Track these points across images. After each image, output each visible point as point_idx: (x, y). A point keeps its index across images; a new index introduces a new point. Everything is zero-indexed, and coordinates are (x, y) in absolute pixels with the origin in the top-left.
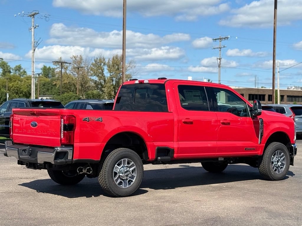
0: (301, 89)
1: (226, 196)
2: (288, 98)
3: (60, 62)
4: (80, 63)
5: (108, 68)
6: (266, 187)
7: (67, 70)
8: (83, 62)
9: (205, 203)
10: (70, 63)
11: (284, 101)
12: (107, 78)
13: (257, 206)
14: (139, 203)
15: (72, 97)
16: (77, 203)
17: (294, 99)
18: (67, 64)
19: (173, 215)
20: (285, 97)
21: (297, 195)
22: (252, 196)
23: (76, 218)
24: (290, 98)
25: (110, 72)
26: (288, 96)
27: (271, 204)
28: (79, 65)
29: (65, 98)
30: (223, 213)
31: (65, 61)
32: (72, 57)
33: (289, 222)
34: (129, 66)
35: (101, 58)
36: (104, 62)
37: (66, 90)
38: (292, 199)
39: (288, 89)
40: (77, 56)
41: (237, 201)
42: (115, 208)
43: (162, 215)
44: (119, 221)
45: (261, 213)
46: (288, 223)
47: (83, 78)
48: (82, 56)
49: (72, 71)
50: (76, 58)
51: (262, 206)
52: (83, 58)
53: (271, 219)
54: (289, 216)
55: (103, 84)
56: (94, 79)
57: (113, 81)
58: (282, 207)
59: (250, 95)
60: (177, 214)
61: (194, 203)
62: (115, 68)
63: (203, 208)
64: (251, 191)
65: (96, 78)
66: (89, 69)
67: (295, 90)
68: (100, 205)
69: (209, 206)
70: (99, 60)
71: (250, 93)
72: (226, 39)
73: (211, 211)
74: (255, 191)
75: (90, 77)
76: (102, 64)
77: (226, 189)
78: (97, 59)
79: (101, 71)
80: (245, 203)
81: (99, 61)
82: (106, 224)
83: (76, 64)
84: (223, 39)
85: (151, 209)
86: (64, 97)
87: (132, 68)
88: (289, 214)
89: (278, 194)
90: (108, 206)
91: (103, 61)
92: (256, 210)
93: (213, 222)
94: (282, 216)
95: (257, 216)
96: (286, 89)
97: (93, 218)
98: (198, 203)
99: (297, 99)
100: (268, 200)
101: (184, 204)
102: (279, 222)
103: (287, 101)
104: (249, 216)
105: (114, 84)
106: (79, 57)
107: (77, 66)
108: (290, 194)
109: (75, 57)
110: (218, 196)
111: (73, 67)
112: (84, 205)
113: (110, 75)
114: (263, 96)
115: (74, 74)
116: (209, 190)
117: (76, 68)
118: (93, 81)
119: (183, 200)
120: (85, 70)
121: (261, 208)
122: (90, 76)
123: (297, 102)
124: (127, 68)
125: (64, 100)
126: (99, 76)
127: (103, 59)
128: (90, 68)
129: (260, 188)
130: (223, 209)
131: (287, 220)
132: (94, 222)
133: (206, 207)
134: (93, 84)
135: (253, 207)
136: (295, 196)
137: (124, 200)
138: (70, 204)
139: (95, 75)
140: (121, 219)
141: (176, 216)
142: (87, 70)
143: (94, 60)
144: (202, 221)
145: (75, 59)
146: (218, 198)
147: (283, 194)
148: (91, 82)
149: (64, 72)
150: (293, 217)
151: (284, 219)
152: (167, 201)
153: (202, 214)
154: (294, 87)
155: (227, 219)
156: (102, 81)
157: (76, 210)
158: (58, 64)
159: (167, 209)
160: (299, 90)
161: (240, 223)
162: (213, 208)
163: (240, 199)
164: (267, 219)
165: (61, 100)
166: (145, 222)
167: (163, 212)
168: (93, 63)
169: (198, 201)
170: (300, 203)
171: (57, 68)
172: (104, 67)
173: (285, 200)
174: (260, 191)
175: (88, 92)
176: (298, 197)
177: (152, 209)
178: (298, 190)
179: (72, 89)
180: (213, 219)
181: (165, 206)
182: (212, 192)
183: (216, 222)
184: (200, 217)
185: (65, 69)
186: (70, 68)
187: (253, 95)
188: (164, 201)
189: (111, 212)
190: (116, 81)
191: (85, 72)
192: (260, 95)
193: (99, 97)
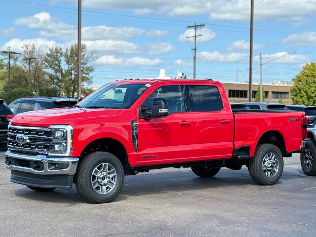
0: (288, 84)
1: (179, 203)
2: (273, 94)
3: (8, 52)
4: (33, 53)
5: (66, 58)
6: (225, 193)
7: (16, 61)
8: (36, 52)
9: (154, 212)
10: (20, 54)
11: (268, 98)
12: (65, 71)
13: (209, 213)
14: (82, 212)
15: (22, 93)
16: (13, 213)
17: (279, 95)
18: (16, 54)
19: (117, 224)
20: (270, 94)
21: (255, 202)
22: (207, 203)
23: (10, 229)
24: (276, 95)
25: (68, 64)
26: (273, 92)
27: (225, 211)
28: (31, 56)
29: (14, 95)
30: (171, 222)
31: (14, 51)
32: (23, 46)
33: (239, 229)
34: (90, 57)
35: (57, 48)
36: (61, 52)
37: (17, 85)
38: (249, 205)
39: (273, 84)
40: (29, 45)
41: (189, 209)
42: (55, 218)
43: (105, 224)
44: (56, 231)
45: (212, 220)
46: (237, 229)
47: (36, 71)
48: (35, 45)
49: (23, 63)
50: (28, 47)
51: (214, 213)
52: (36, 47)
53: (220, 226)
54: (240, 222)
55: (60, 78)
56: (49, 72)
57: (71, 74)
58: (236, 214)
59: (230, 91)
60: (122, 223)
61: (143, 211)
62: (74, 59)
63: (152, 216)
64: (207, 198)
65: (51, 71)
66: (43, 60)
67: (281, 85)
68: (39, 215)
69: (159, 214)
70: (55, 49)
71: (230, 89)
72: (202, 26)
73: (159, 219)
74: (212, 198)
75: (44, 70)
76: (59, 54)
77: (181, 197)
78: (53, 48)
79: (58, 63)
80: (198, 210)
81: (55, 51)
82: (42, 234)
83: (28, 55)
84: (199, 27)
85: (94, 218)
86: (12, 93)
87: (94, 59)
88: (241, 220)
89: (235, 201)
90: (47, 216)
91: (59, 51)
92: (207, 217)
93: (158, 230)
94: (232, 223)
95: (207, 224)
96: (271, 84)
97: (29, 229)
98: (147, 211)
99: (283, 95)
100: (224, 207)
101: (132, 212)
102: (228, 229)
103: (272, 98)
104: (199, 224)
105: (73, 79)
106: (31, 47)
107: (29, 56)
108: (249, 200)
109: (26, 46)
110: (171, 204)
111: (24, 58)
112: (21, 215)
113: (68, 68)
114: (245, 93)
115: (25, 66)
116: (162, 198)
117: (28, 59)
118: (47, 75)
119: (131, 208)
120: (38, 61)
121: (214, 215)
122: (44, 68)
123: (283, 99)
124: (88, 59)
125: (13, 97)
126: (55, 68)
127: (60, 48)
128: (45, 59)
129: (218, 195)
130: (172, 217)
131: (237, 227)
132: (29, 233)
133: (155, 215)
134: (48, 78)
135: (205, 215)
136: (252, 203)
137: (67, 209)
138: (5, 214)
139: (50, 68)
140: (59, 229)
141: (120, 225)
142: (40, 61)
143: (49, 49)
144: (147, 229)
145: (26, 49)
146: (170, 206)
147: (241, 200)
148: (46, 75)
149: (13, 64)
150: (244, 224)
151: (234, 226)
152: (113, 210)
153: (148, 222)
154: (279, 82)
155: (175, 227)
156: (59, 74)
157: (11, 221)
158: (6, 54)
159: (112, 218)
160: (285, 85)
161: (186, 230)
162: (162, 216)
163: (194, 206)
164: (216, 226)
165: (9, 97)
166: (85, 232)
167: (107, 221)
168: (47, 53)
169: (148, 209)
170: (256, 209)
171: (5, 59)
172: (61, 58)
173: (241, 206)
174: (218, 197)
175: (42, 88)
176: (256, 204)
177: (96, 219)
178: (258, 196)
179: (23, 84)
180: (159, 227)
181: (110, 215)
182: (165, 199)
183: (162, 230)
184: (145, 225)
185: (15, 60)
186: (20, 59)
187: (234, 91)
188: (110, 210)
189: (50, 222)
190: (75, 75)
191: (39, 64)
192: (242, 91)
193: (55, 93)
